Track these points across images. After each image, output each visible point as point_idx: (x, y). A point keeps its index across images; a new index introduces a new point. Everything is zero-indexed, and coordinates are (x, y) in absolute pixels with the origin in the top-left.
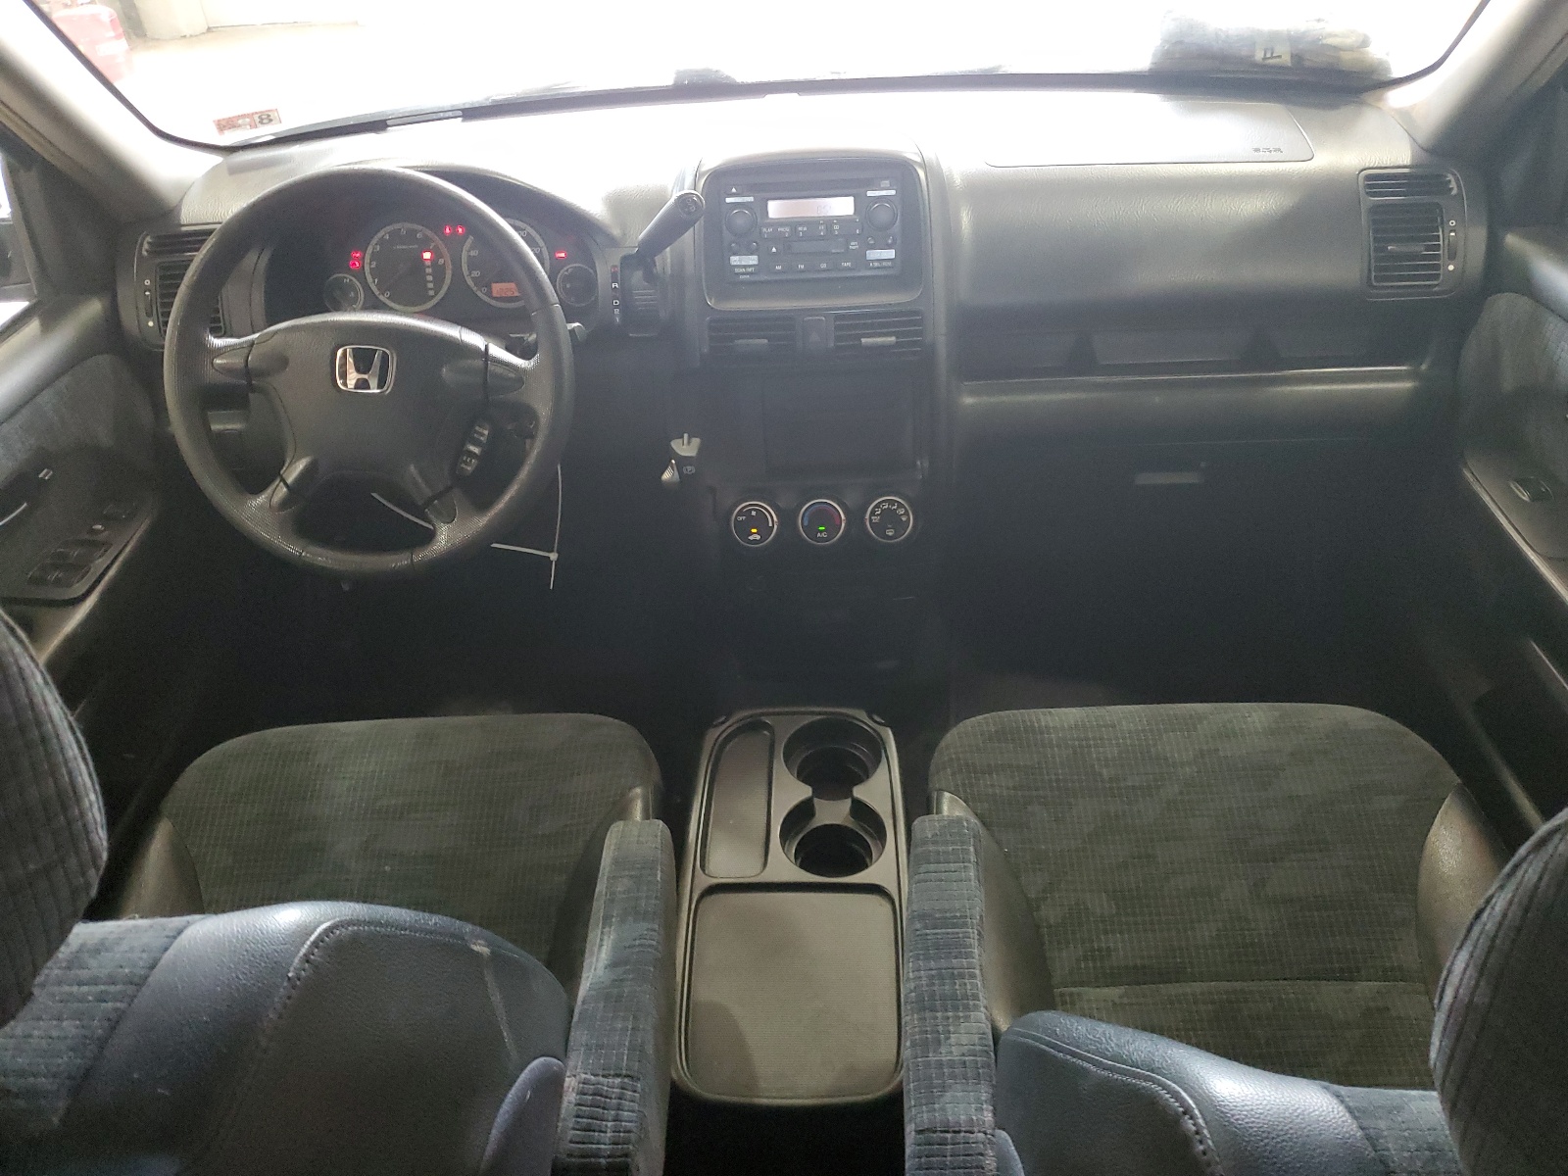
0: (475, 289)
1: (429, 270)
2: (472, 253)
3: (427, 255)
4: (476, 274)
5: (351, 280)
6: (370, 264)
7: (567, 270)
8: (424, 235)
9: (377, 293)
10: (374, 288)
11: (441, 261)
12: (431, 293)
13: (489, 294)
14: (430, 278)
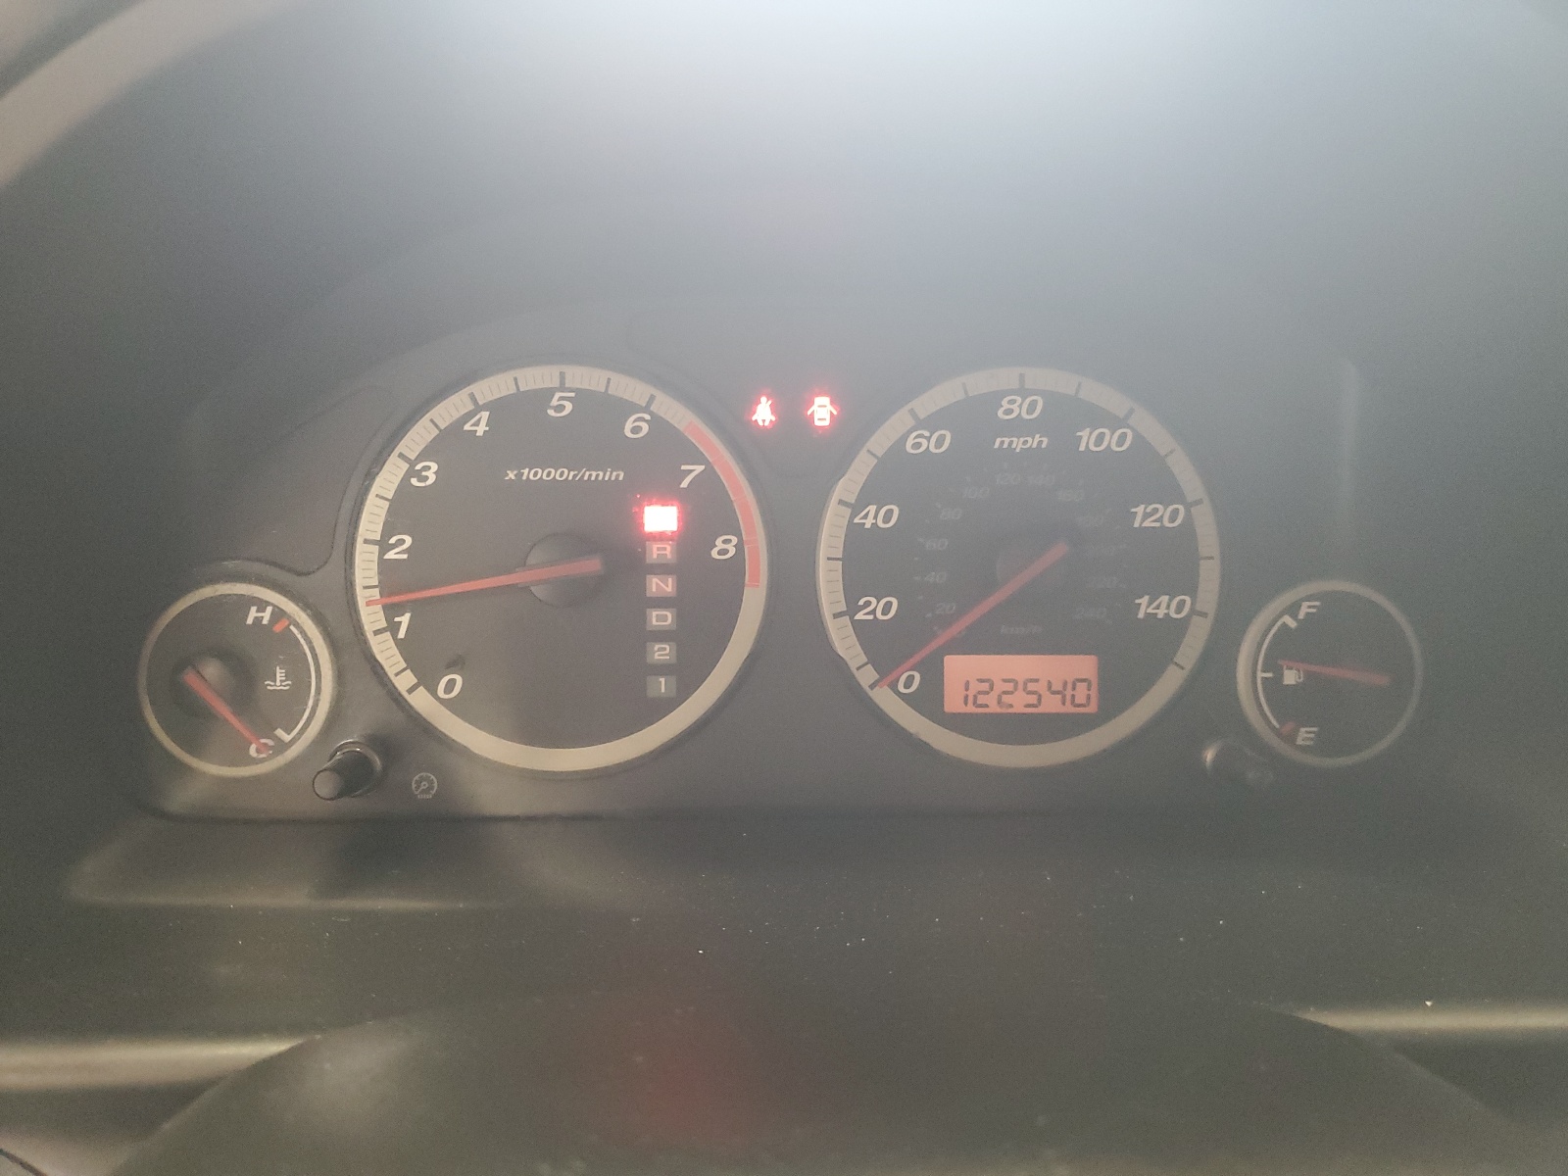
0: (866, 676)
1: (660, 585)
2: (872, 517)
3: (660, 519)
4: (880, 608)
5: (279, 614)
6: (384, 546)
7: (1292, 610)
8: (657, 422)
9: (404, 681)
10: (387, 653)
11: (723, 547)
12: (662, 685)
13: (928, 700)
14: (660, 619)
